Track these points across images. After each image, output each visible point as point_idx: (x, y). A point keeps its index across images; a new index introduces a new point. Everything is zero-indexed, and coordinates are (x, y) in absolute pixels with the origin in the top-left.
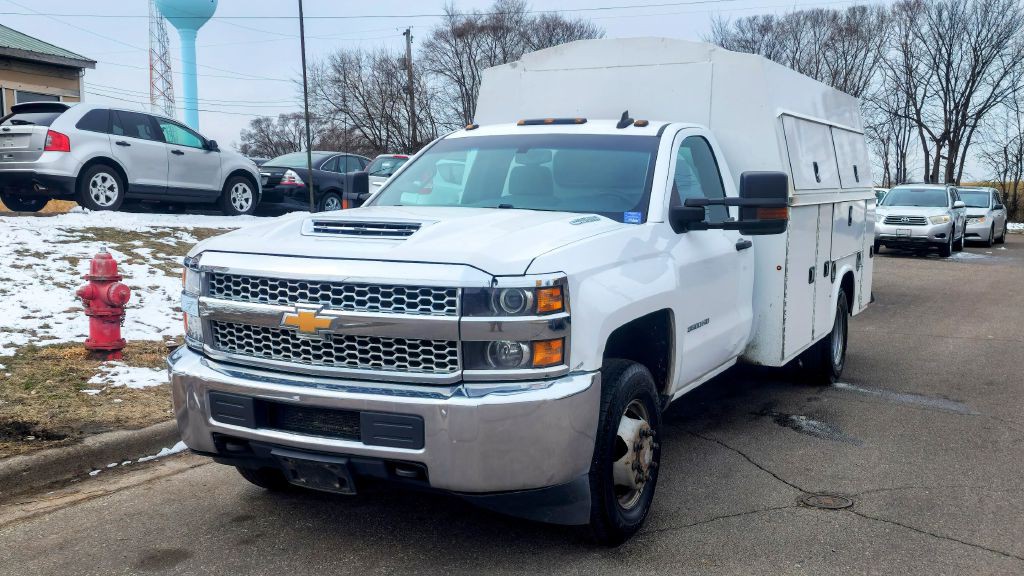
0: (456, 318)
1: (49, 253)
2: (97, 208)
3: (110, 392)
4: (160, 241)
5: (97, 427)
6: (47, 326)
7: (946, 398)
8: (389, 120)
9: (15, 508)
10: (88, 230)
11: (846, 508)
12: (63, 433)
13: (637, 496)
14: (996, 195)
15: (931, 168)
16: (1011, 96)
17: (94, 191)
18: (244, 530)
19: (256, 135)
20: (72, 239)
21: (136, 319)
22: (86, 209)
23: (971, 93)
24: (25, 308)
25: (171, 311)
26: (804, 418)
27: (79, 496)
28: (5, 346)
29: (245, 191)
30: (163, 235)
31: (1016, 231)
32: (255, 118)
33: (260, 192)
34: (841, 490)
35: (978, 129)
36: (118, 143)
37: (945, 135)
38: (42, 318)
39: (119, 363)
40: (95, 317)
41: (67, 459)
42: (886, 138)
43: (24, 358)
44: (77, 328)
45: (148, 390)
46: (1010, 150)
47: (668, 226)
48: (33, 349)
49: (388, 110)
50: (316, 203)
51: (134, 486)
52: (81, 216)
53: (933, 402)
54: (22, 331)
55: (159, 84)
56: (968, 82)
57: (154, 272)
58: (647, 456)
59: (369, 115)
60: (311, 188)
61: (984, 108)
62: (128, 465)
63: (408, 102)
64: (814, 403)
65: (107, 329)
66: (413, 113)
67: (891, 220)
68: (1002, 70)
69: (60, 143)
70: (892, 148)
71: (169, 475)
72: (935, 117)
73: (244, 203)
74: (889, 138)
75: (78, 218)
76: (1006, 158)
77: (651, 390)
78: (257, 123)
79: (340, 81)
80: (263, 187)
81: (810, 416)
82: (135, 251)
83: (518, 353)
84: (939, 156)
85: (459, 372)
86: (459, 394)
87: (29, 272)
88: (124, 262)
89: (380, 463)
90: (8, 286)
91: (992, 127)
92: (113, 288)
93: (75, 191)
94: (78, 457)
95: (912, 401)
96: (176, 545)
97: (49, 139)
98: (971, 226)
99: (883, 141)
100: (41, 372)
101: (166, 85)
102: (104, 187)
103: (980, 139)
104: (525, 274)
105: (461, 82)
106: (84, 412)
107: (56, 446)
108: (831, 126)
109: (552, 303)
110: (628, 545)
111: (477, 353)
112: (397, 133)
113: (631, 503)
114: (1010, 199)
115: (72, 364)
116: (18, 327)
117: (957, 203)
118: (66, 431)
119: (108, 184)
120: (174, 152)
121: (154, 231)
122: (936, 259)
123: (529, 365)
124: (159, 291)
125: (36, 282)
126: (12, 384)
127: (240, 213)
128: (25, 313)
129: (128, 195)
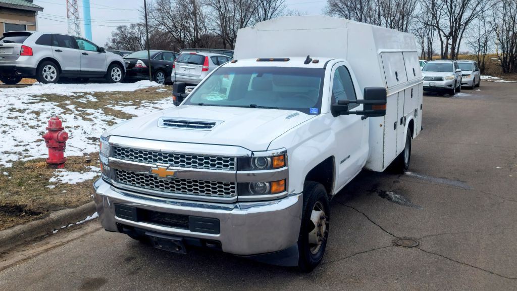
0: (234, 172)
1: (25, 110)
2: (46, 82)
3: (60, 186)
4: (79, 100)
5: (56, 207)
6: (27, 150)
7: (458, 180)
8: (185, 28)
9: (18, 254)
10: (43, 95)
11: (416, 246)
12: (39, 211)
13: (319, 246)
14: (475, 64)
15: (444, 49)
16: (481, 14)
17: (45, 74)
18: (130, 266)
19: (119, 34)
20: (36, 101)
21: (70, 144)
22: (41, 83)
23: (462, 13)
24: (15, 140)
25: (86, 139)
26: (392, 193)
27: (49, 246)
28: (7, 162)
29: (118, 71)
30: (80, 97)
31: (485, 79)
32: (119, 26)
33: (125, 71)
34: (413, 236)
35: (466, 30)
36: (56, 51)
37: (451, 34)
38: (24, 146)
39: (63, 170)
40: (51, 148)
41: (43, 226)
42: (423, 35)
43: (16, 168)
44: (42, 151)
45: (78, 184)
46: (481, 40)
47: (330, 114)
48: (21, 163)
49: (184, 24)
50: (152, 75)
51: (75, 239)
52: (39, 87)
53: (452, 183)
54: (15, 153)
55: (72, 10)
56: (461, 8)
57: (77, 118)
58: (324, 228)
59: (175, 26)
60: (150, 69)
61: (469, 20)
62: (71, 226)
63: (194, 19)
64: (397, 184)
65: (57, 153)
66: (197, 25)
67: (427, 78)
68: (477, 3)
69: (28, 51)
70: (426, 40)
71: (92, 232)
72: (446, 25)
73: (117, 77)
74: (424, 36)
75: (38, 88)
76: (479, 44)
77: (325, 195)
78: (120, 28)
79: (160, 10)
80: (126, 68)
81: (396, 192)
82: (68, 107)
83: (263, 187)
84: (448, 44)
85: (236, 197)
86: (236, 207)
87: (17, 121)
88: (62, 113)
89: (199, 240)
90: (6, 129)
91: (473, 29)
92: (60, 134)
93: (36, 74)
94: (47, 224)
95: (442, 182)
96: (99, 275)
97: (23, 49)
98: (464, 80)
99: (421, 36)
100: (25, 176)
101: (75, 10)
102: (50, 72)
103: (467, 35)
104: (267, 151)
105: (219, 9)
106: (48, 198)
107: (37, 219)
108: (402, 52)
109: (280, 163)
110: (315, 271)
111: (244, 188)
112: (189, 35)
113: (316, 251)
114: (481, 64)
115: (41, 171)
116: (13, 151)
117: (458, 70)
118: (41, 210)
119: (51, 70)
120: (83, 54)
121: (75, 95)
122: (448, 97)
123: (270, 193)
124: (80, 128)
125: (20, 126)
126: (12, 183)
127: (116, 82)
128: (16, 143)
129: (61, 75)
